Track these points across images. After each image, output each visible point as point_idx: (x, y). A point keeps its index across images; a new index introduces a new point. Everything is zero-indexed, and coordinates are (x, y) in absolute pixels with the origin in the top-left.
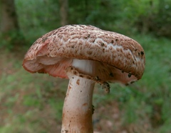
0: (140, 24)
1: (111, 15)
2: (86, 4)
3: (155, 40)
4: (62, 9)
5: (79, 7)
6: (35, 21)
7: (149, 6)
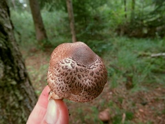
0: (119, 30)
1: (101, 25)
2: (86, 20)
3: (128, 39)
4: (71, 24)
5: (81, 22)
6: (56, 33)
7: (124, 18)
